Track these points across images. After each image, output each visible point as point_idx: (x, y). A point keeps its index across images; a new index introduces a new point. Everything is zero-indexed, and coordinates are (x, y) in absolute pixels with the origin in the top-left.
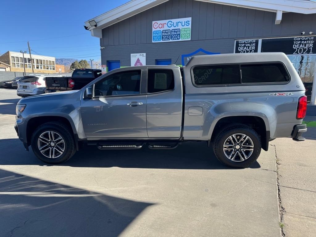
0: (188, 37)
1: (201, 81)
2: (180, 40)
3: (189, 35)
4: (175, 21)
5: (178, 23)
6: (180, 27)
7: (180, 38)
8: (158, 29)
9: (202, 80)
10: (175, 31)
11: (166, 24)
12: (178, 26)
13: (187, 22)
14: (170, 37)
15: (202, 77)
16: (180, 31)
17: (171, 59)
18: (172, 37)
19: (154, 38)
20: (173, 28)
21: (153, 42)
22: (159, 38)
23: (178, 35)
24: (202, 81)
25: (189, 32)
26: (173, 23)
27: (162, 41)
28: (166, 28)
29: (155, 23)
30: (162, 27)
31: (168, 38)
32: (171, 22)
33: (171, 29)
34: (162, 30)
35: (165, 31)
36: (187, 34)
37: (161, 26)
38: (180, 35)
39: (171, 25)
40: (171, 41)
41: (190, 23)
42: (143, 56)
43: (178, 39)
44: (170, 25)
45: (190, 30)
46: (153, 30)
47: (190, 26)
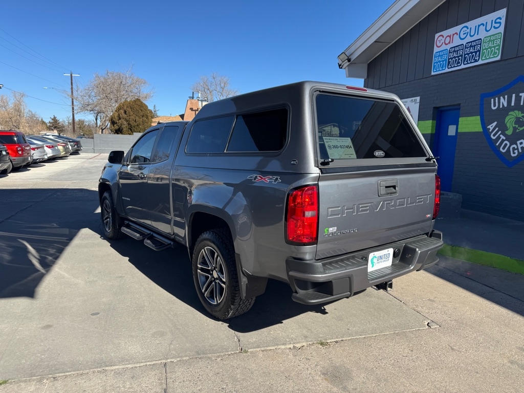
0: (495, 53)
1: (516, 151)
2: (480, 62)
3: (497, 49)
4: (472, 24)
5: (479, 26)
6: (482, 34)
7: (479, 59)
8: (444, 47)
9: (518, 149)
10: (471, 45)
11: (457, 35)
12: (478, 34)
13: (497, 21)
14: (462, 61)
15: (518, 142)
16: (480, 44)
17: (459, 105)
18: (465, 58)
19: (434, 66)
20: (469, 39)
21: (433, 73)
22: (443, 64)
23: (476, 52)
24: (518, 151)
25: (500, 42)
26: (469, 30)
27: (447, 70)
28: (457, 42)
29: (439, 36)
30: (449, 42)
31: (459, 63)
32: (465, 29)
33: (464, 42)
34: (448, 47)
35: (454, 50)
36: (494, 47)
37: (448, 40)
38: (479, 51)
39: (466, 35)
40: (463, 66)
41: (503, 21)
42: (416, 103)
43: (476, 61)
44: (464, 34)
45: (500, 39)
46: (436, 50)
47: (502, 29)
